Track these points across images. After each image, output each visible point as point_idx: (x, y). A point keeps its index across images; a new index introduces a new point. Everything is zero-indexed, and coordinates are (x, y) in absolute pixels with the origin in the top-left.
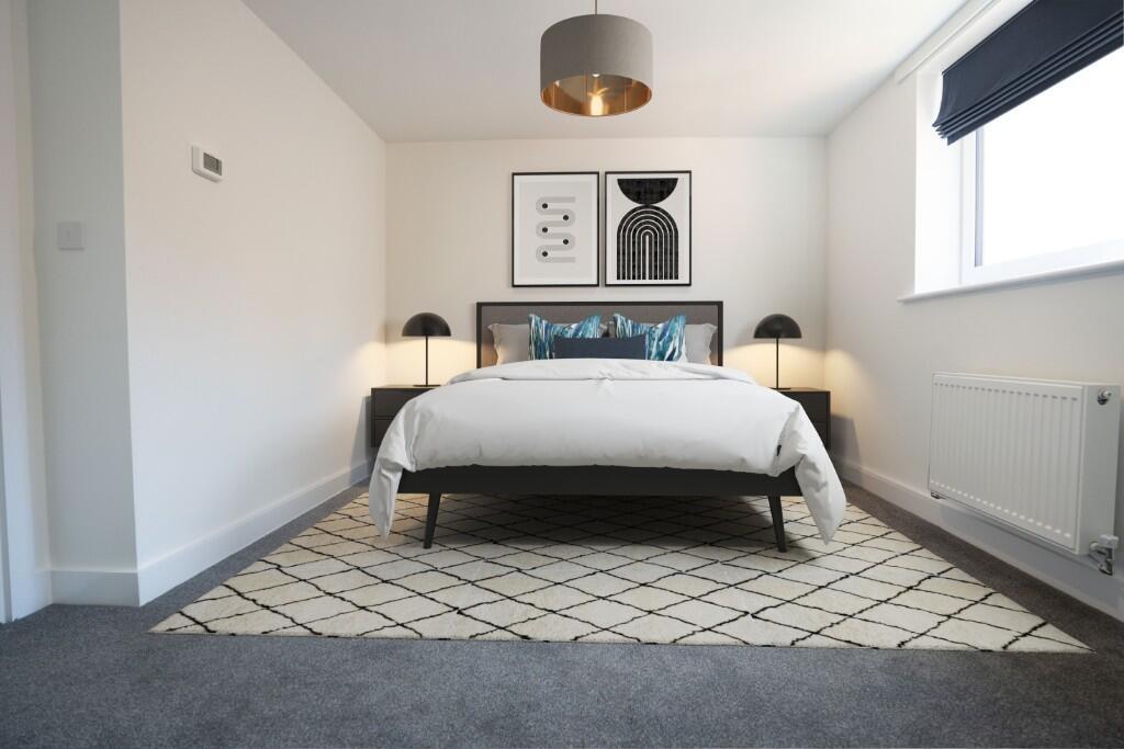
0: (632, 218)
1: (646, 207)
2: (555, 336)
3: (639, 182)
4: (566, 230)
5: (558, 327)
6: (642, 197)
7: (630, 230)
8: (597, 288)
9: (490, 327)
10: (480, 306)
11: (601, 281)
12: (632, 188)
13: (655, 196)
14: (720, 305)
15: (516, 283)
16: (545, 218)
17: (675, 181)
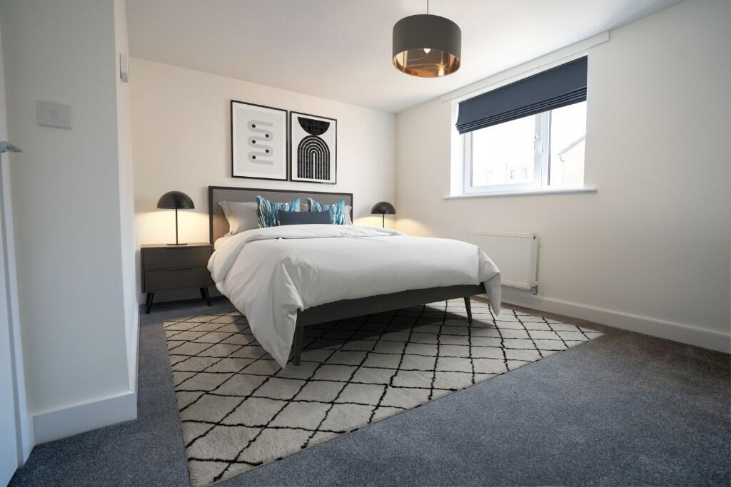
0: (306, 142)
1: (314, 136)
2: (279, 211)
3: (310, 121)
4: (267, 143)
5: (279, 205)
6: (311, 130)
7: (305, 149)
8: (286, 182)
9: (220, 203)
10: (211, 189)
11: (289, 178)
12: (307, 124)
13: (318, 131)
14: (351, 195)
15: (234, 175)
16: (254, 134)
17: (328, 124)
